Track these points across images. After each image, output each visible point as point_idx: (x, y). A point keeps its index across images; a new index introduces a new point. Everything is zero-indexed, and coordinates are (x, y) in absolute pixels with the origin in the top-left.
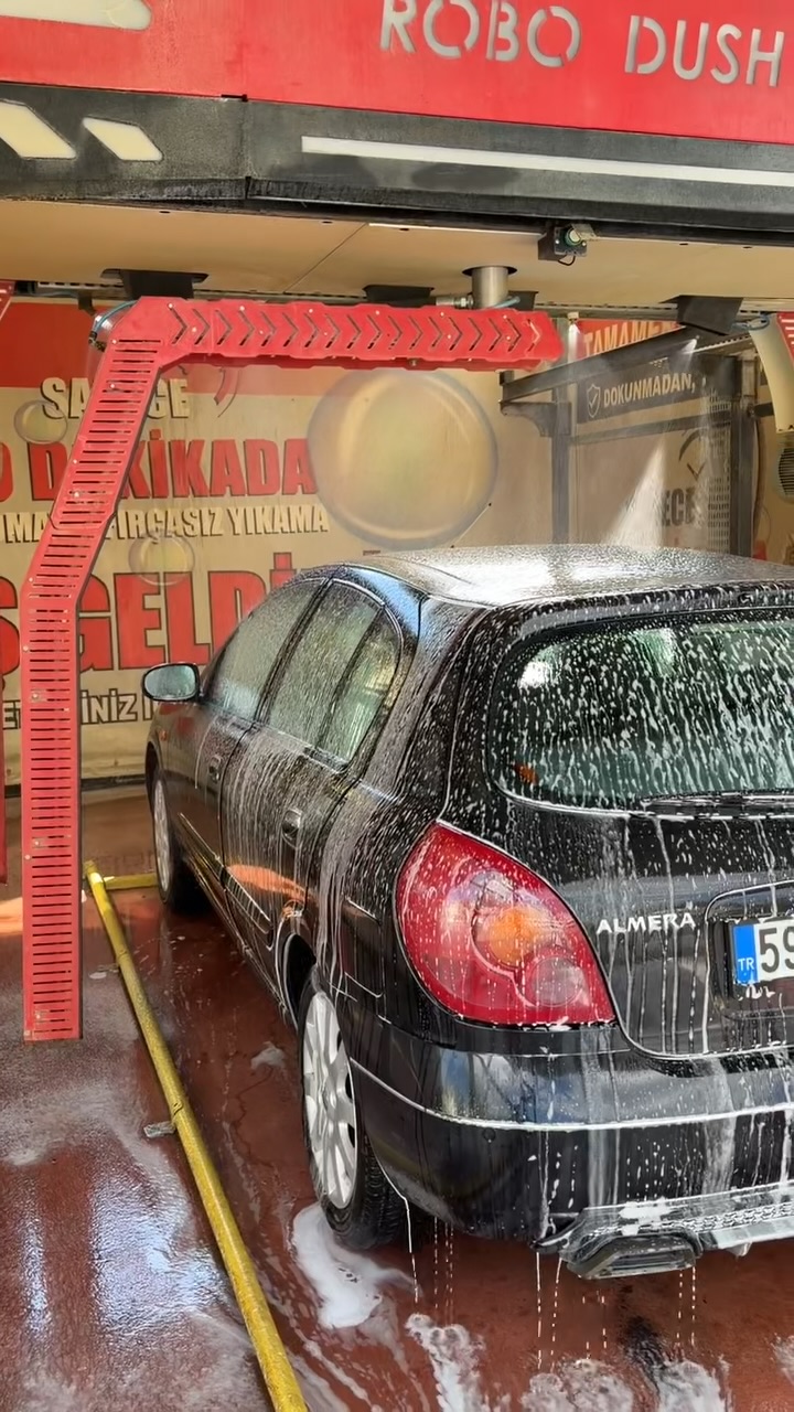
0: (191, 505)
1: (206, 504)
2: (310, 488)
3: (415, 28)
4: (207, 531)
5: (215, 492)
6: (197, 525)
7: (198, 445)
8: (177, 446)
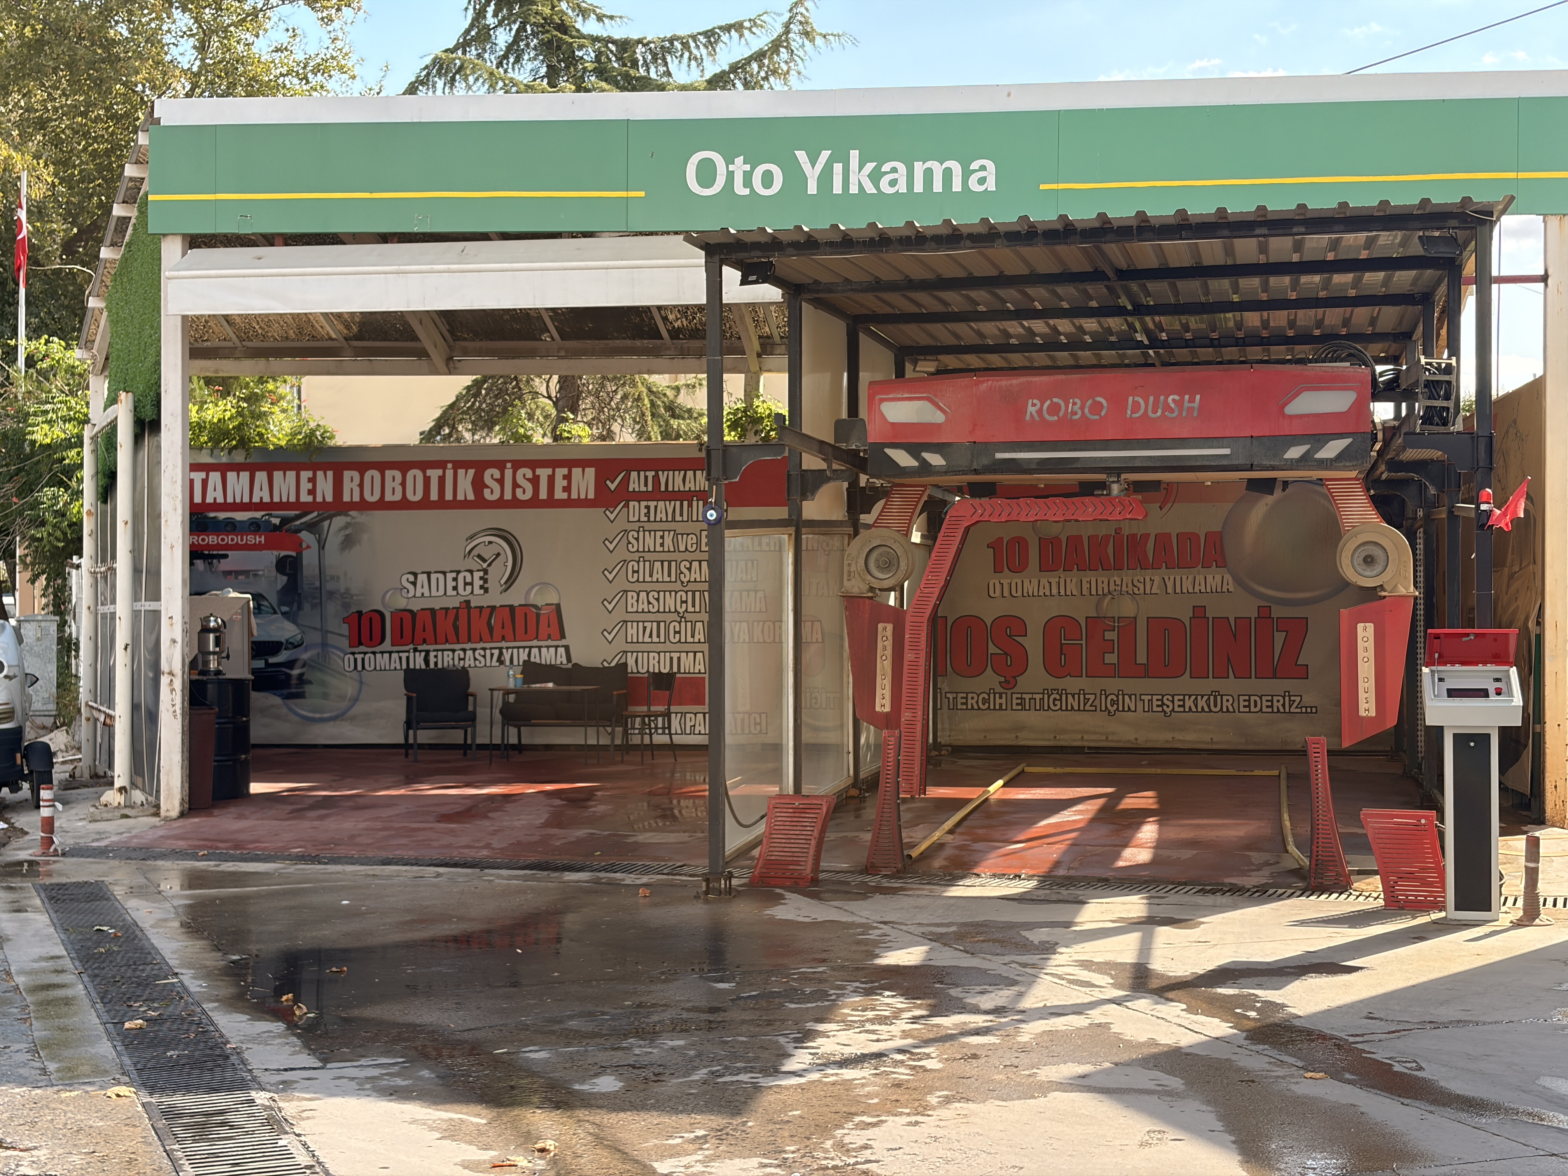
0: (1138, 575)
1: (1148, 574)
2: (1222, 563)
3: (1040, 412)
4: (1148, 591)
5: (1155, 566)
6: (1141, 586)
7: (1146, 536)
8: (1132, 537)
